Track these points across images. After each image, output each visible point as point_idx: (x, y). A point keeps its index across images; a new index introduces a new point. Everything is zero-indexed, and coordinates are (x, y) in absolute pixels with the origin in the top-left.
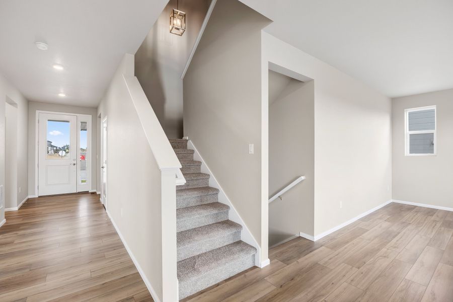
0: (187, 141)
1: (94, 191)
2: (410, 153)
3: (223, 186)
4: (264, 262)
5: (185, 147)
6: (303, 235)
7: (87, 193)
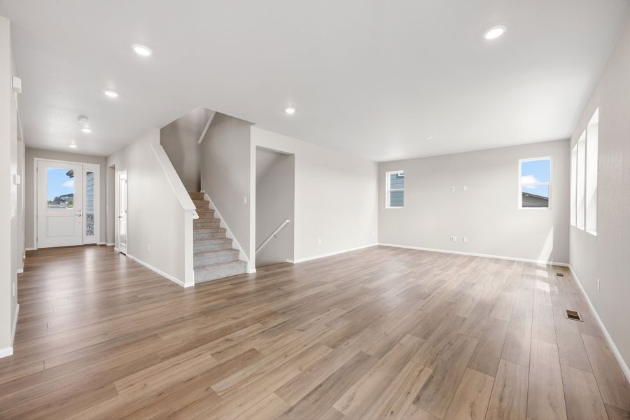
0: (203, 194)
1: (104, 243)
2: (391, 206)
3: (223, 217)
4: (252, 270)
5: (202, 199)
6: (288, 261)
7: (95, 245)
